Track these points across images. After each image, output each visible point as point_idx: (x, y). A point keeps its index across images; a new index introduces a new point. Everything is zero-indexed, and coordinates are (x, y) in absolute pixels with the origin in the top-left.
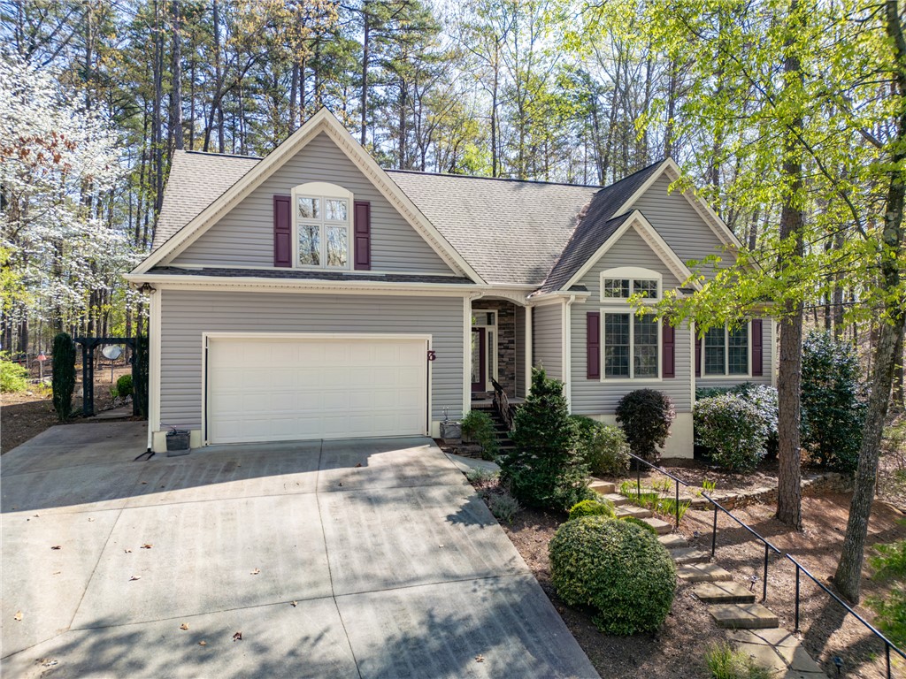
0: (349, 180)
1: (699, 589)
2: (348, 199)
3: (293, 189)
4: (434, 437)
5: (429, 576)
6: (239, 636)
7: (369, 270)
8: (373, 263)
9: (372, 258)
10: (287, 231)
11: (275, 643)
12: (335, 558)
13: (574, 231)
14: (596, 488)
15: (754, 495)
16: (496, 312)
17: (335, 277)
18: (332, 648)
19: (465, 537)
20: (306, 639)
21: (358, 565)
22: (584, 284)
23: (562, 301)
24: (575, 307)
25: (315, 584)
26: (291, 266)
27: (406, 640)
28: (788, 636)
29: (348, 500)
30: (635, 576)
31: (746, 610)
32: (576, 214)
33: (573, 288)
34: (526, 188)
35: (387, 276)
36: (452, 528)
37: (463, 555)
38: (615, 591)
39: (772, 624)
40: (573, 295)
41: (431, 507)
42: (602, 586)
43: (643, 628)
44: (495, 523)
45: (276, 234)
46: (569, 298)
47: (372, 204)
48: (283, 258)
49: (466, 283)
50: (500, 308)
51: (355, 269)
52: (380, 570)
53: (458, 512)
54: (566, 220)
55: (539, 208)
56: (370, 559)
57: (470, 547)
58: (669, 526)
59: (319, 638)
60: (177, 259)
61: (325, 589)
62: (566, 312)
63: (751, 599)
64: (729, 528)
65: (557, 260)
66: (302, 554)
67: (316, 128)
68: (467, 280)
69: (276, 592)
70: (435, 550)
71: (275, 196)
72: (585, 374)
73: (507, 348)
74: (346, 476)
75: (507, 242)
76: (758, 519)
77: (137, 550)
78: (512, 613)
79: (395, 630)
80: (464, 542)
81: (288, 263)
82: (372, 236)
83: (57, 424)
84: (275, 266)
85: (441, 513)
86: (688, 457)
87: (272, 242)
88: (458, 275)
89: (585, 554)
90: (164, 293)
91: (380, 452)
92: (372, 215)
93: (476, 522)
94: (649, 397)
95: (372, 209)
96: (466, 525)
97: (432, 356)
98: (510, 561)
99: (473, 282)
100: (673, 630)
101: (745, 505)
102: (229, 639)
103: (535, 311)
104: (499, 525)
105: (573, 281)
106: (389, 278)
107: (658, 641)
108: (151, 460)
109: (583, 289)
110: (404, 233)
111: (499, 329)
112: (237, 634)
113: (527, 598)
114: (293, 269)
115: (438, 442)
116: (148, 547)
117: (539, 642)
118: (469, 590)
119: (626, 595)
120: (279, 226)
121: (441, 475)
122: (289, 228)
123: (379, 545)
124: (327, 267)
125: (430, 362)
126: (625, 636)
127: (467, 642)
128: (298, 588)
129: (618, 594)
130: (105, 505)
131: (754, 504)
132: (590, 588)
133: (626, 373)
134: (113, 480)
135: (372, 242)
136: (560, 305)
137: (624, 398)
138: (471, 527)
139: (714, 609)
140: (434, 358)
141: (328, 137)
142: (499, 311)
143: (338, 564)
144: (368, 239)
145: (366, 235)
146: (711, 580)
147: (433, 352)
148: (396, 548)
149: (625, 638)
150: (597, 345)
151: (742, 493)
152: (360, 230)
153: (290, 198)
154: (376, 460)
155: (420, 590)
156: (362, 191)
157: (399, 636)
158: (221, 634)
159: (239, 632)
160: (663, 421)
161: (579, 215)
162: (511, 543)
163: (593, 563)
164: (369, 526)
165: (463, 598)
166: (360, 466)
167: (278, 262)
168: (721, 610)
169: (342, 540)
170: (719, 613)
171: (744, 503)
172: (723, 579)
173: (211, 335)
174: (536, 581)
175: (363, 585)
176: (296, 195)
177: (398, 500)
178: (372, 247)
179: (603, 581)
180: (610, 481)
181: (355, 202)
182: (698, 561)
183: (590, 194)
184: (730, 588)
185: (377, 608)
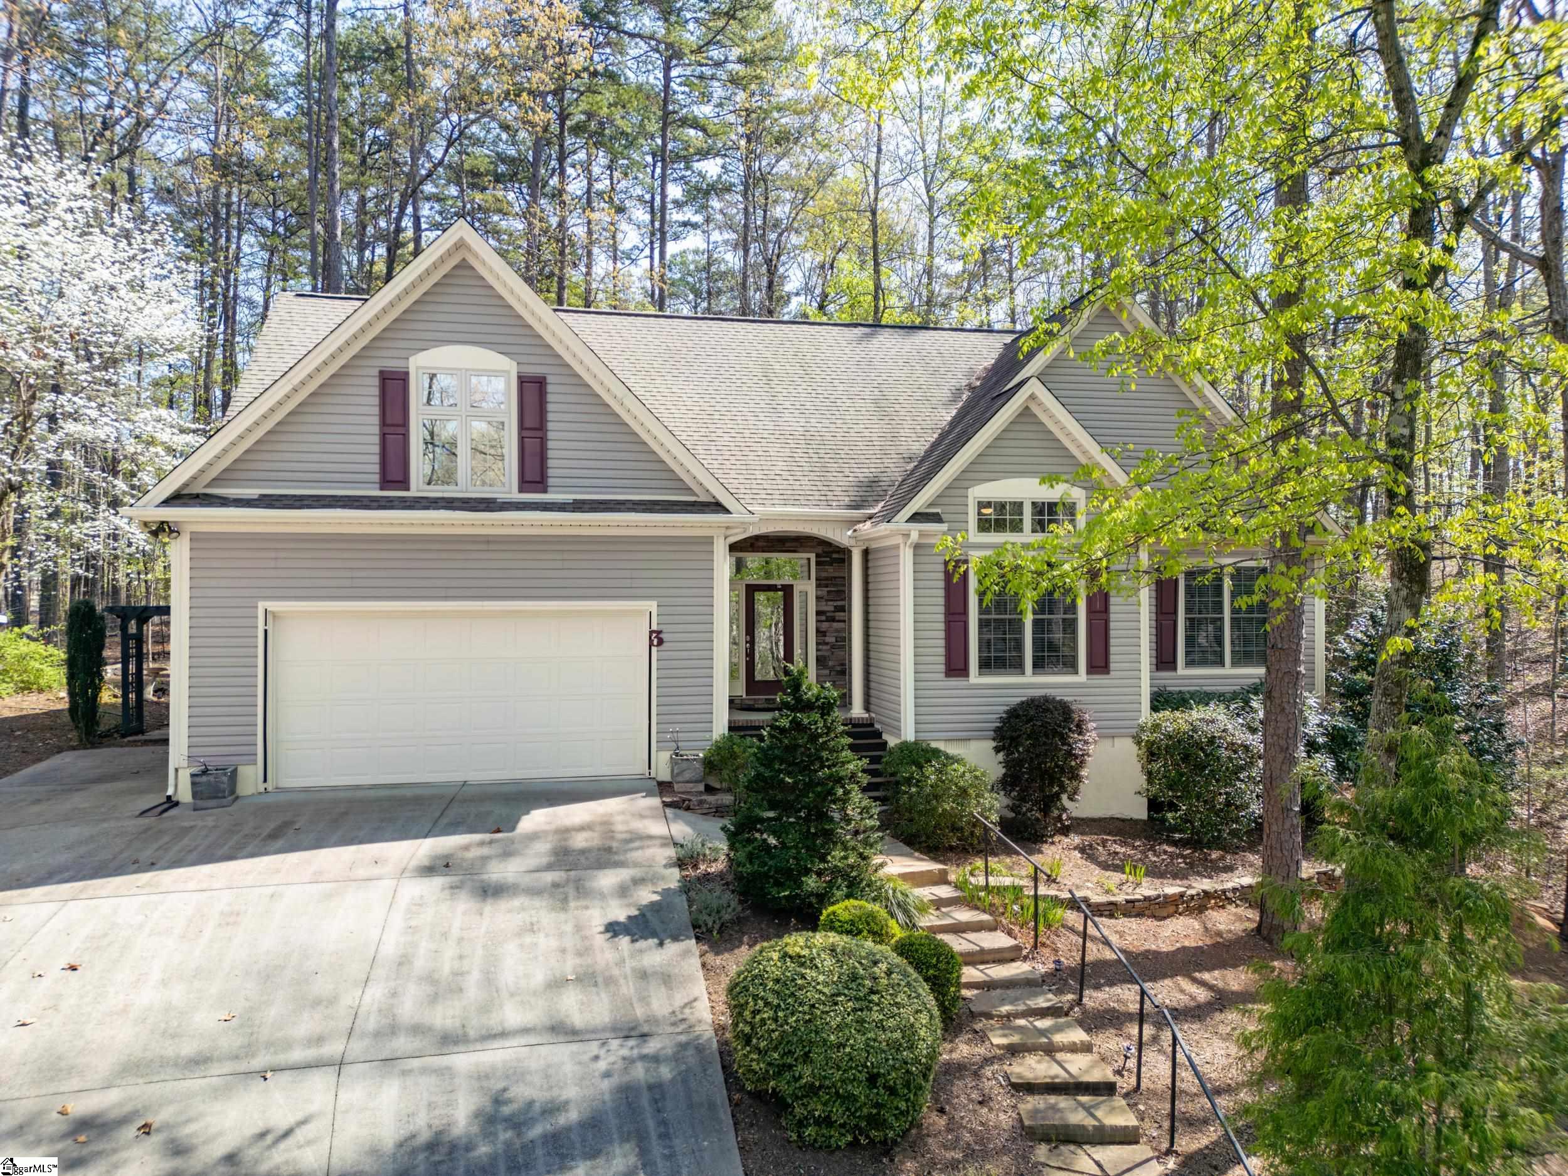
0: (510, 339)
1: (1021, 1064)
2: (508, 372)
3: (411, 359)
4: (660, 779)
5: (525, 1031)
6: (147, 1129)
7: (545, 491)
8: (551, 481)
9: (550, 472)
10: (401, 430)
11: (204, 1143)
12: (375, 994)
13: (954, 412)
14: (905, 877)
15: (1224, 892)
16: (813, 556)
17: (483, 506)
18: (296, 1153)
19: (621, 962)
20: (262, 1135)
21: (408, 1009)
22: (938, 510)
23: (899, 540)
24: (921, 551)
25: (319, 1040)
26: (408, 489)
27: (432, 1146)
28: (1151, 1159)
29: (447, 892)
30: (844, 1046)
31: (1088, 1110)
32: (964, 382)
33: (916, 517)
34: (881, 338)
35: (576, 501)
36: (606, 945)
37: (603, 995)
38: (807, 1071)
39: (1128, 1137)
40: (915, 529)
41: (587, 908)
42: (789, 1060)
43: (868, 1137)
44: (689, 938)
45: (383, 436)
46: (908, 536)
47: (550, 379)
48: (394, 474)
49: (717, 512)
50: (820, 550)
51: (521, 491)
52: (444, 1017)
53: (629, 917)
54: (945, 393)
55: (897, 373)
56: (434, 999)
57: (622, 981)
58: (1017, 948)
59: (287, 1133)
60: (216, 481)
61: (333, 1049)
62: (906, 558)
63: (1106, 1089)
64: (1148, 951)
65: (911, 466)
66: (322, 986)
67: (449, 253)
68: (717, 507)
69: (249, 1050)
70: (557, 984)
71: (381, 372)
72: (942, 668)
73: (833, 620)
74: (466, 848)
75: (828, 436)
76: (1219, 934)
77: (54, 971)
78: (645, 1101)
79: (422, 1124)
80: (616, 972)
81: (404, 484)
82: (550, 435)
83: (74, 748)
84: (382, 489)
85: (597, 917)
86: (1136, 816)
87: (376, 449)
88: (703, 498)
89: (767, 1004)
90: (195, 538)
91: (552, 805)
92: (550, 398)
93: (654, 934)
94: (1048, 710)
95: (550, 388)
96: (633, 941)
97: (657, 638)
98: (686, 1005)
99: (728, 511)
100: (930, 1140)
101: (1201, 909)
102: (131, 1131)
103: (870, 557)
104: (694, 941)
105: (917, 504)
106: (578, 506)
107: (892, 1160)
108: (165, 815)
109: (936, 518)
110: (605, 428)
111: (818, 586)
112: (145, 1126)
113: (684, 1078)
114: (413, 493)
115: (663, 787)
116: (73, 968)
117: (670, 1157)
118: (586, 1058)
119: (825, 1078)
120: (389, 421)
121: (632, 850)
122: (405, 424)
123: (462, 974)
124: (471, 488)
125: (654, 649)
126: (832, 1150)
127: (539, 1152)
128: (288, 1044)
129: (813, 1075)
130: (45, 895)
131: (1223, 907)
132: (770, 1064)
133: (1017, 666)
134: (83, 850)
135: (550, 444)
136: (897, 547)
137: (1007, 712)
138: (642, 944)
139: (1032, 1102)
140: (661, 642)
141: (472, 268)
142: (817, 556)
143: (376, 1006)
144: (543, 441)
145: (538, 434)
146: (1050, 1050)
147: (659, 632)
148: (489, 980)
149: (833, 1152)
150: (962, 618)
151: (1204, 884)
152: (527, 424)
153: (407, 373)
154: (536, 820)
155: (494, 1056)
156: (532, 359)
157: (425, 1136)
158: (123, 1121)
159: (150, 1121)
160: (1070, 754)
161: (969, 385)
162: (700, 974)
163: (775, 1020)
164: (460, 940)
165: (569, 1068)
166: (498, 831)
167: (385, 483)
168: (1042, 1106)
169: (403, 961)
170: (1035, 1112)
171: (1200, 905)
172: (1073, 1048)
173: (273, 606)
174: (715, 1045)
175: (402, 1044)
176: (418, 368)
177: (534, 892)
178: (550, 454)
179: (790, 1052)
180: (941, 862)
181: (519, 377)
182: (1043, 1013)
183: (1000, 345)
184: (1079, 1066)
185: (405, 1088)
